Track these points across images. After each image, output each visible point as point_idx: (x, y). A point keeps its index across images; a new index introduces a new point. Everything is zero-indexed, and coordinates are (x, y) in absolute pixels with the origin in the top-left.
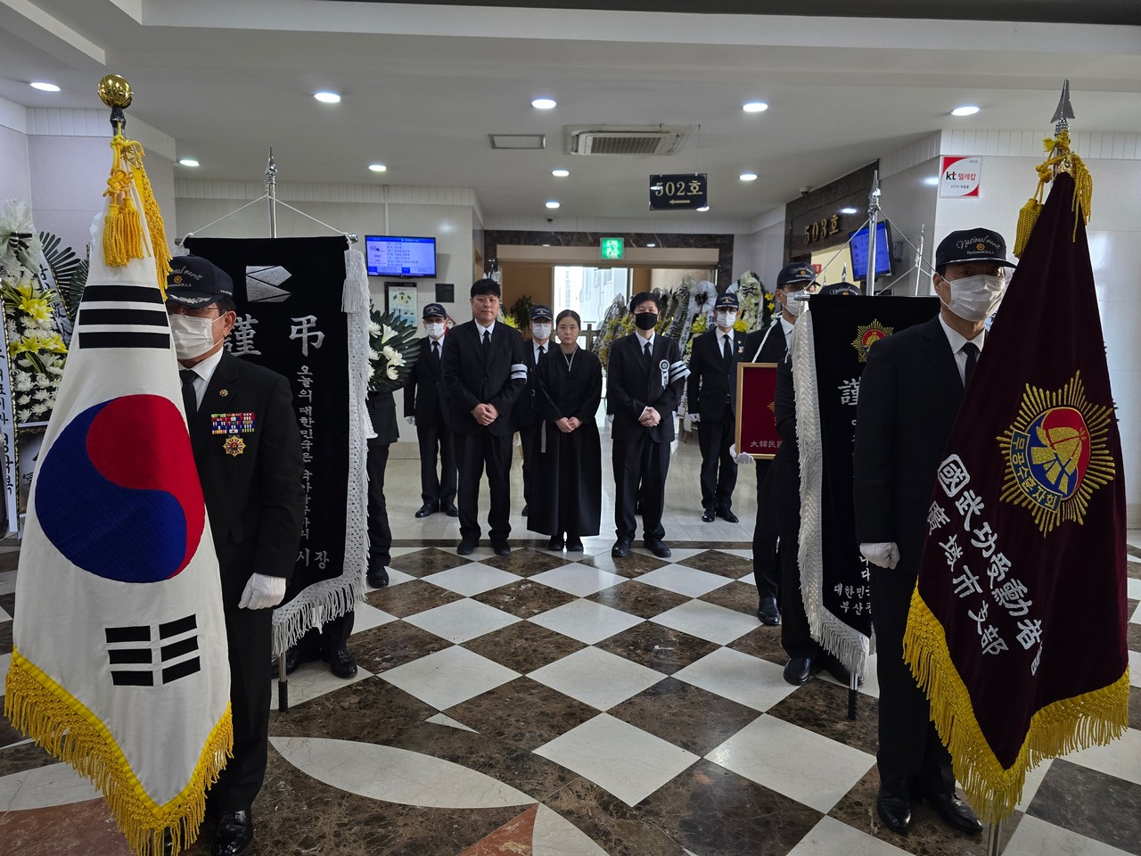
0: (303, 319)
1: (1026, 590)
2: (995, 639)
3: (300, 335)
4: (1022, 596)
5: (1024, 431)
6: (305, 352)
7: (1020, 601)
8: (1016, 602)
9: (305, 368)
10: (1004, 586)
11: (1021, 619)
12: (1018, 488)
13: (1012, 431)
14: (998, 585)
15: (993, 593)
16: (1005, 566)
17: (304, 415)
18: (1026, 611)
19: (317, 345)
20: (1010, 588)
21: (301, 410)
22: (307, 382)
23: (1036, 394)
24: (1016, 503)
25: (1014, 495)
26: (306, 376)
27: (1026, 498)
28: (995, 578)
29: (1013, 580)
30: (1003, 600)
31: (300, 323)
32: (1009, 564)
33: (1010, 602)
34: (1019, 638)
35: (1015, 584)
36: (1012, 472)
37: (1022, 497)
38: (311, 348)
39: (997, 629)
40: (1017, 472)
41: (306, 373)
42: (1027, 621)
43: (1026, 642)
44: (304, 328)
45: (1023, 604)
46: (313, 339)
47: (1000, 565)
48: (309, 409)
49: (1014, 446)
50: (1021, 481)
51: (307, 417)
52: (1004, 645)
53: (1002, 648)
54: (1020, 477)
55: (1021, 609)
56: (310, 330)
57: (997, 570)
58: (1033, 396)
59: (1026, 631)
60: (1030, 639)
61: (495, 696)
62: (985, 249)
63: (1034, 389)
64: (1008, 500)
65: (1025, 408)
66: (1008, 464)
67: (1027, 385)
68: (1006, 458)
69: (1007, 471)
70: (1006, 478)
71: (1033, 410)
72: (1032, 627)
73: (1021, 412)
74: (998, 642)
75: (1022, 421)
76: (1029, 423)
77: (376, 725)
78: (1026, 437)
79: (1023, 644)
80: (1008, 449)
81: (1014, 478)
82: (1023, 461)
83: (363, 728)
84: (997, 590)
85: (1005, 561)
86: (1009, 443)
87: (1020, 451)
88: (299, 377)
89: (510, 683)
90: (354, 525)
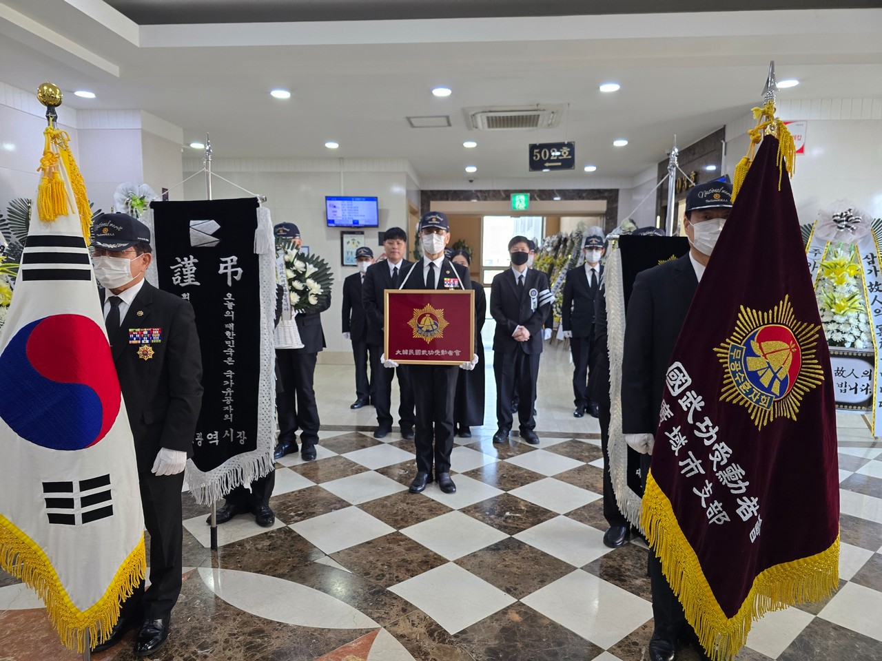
0: (228, 259)
1: (744, 473)
2: (720, 512)
3: (225, 271)
4: (741, 477)
5: (740, 344)
6: (229, 283)
7: (740, 482)
8: (736, 482)
9: (229, 295)
10: (727, 469)
11: (740, 496)
12: (736, 390)
13: (729, 344)
14: (720, 468)
15: (717, 474)
16: (727, 453)
17: (228, 329)
18: (744, 490)
19: (237, 278)
20: (732, 471)
21: (227, 326)
22: (230, 305)
23: (750, 314)
24: (734, 402)
25: (733, 396)
26: (230, 301)
27: (743, 398)
28: (718, 463)
29: (733, 464)
30: (725, 481)
31: (226, 262)
32: (730, 451)
33: (732, 482)
34: (739, 511)
35: (735, 468)
36: (730, 377)
37: (740, 397)
38: (233, 280)
39: (721, 504)
40: (735, 377)
41: (230, 298)
42: (745, 498)
43: (744, 515)
44: (228, 266)
45: (741, 484)
46: (235, 273)
47: (722, 452)
48: (232, 326)
49: (731, 356)
50: (739, 384)
51: (231, 331)
52: (727, 516)
53: (725, 519)
54: (737, 381)
55: (740, 488)
56: (233, 267)
57: (719, 456)
58: (747, 316)
59: (744, 506)
60: (748, 513)
61: (371, 545)
62: (721, 198)
63: (748, 309)
64: (728, 400)
65: (741, 326)
66: (726, 370)
67: (742, 307)
68: (724, 366)
69: (725, 376)
70: (725, 382)
71: (748, 327)
72: (749, 503)
73: (737, 328)
74: (722, 514)
75: (739, 336)
76: (744, 337)
77: (276, 563)
78: (742, 349)
79: (742, 516)
80: (727, 358)
81: (732, 382)
82: (740, 369)
83: (267, 564)
84: (720, 472)
85: (727, 448)
86: (727, 354)
87: (737, 360)
88: (225, 301)
89: (386, 536)
90: (264, 413)
